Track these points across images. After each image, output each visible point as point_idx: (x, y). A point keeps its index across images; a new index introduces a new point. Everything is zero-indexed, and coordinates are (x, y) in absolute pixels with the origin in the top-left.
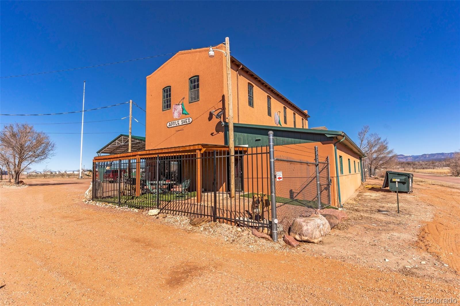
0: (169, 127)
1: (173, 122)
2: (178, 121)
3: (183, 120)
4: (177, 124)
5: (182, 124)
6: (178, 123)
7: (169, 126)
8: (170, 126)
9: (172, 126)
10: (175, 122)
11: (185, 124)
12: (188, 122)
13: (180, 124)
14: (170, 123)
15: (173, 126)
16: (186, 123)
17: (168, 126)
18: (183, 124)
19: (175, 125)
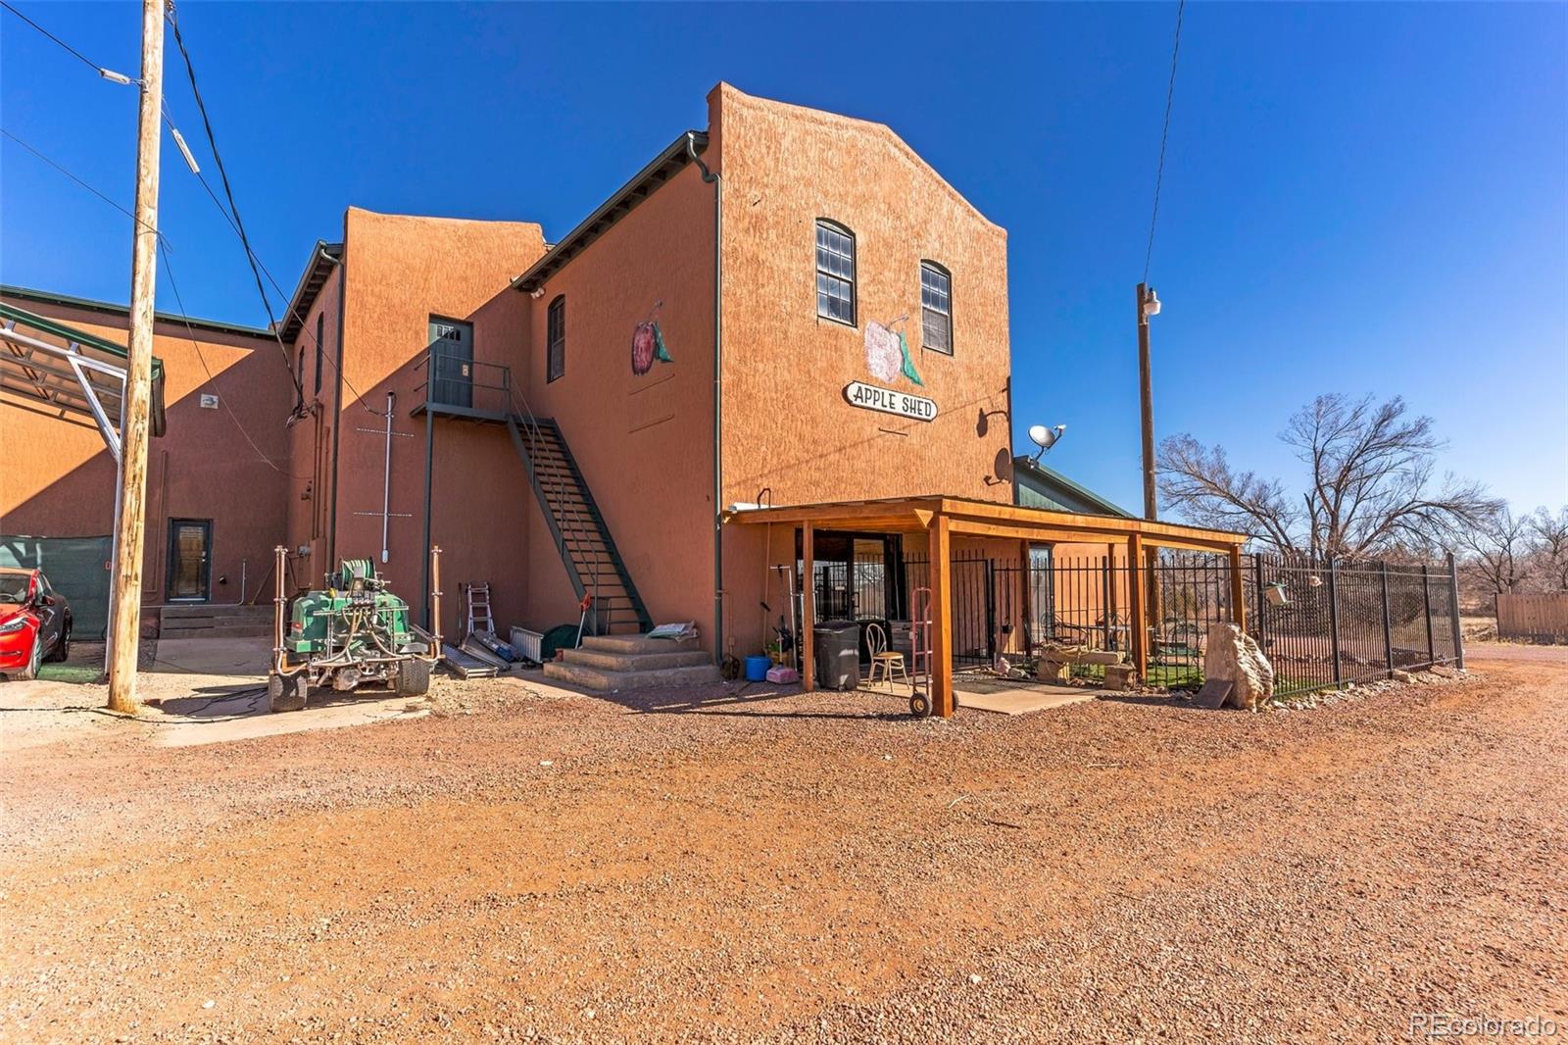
0: (854, 402)
1: (872, 388)
2: (891, 395)
3: (909, 397)
4: (886, 403)
5: (904, 413)
6: (891, 403)
7: (856, 397)
8: (858, 402)
9: (864, 404)
10: (880, 391)
11: (913, 414)
12: (923, 412)
13: (899, 409)
14: (860, 388)
15: (870, 403)
16: (917, 415)
17: (852, 398)
18: (908, 413)
19: (878, 406)
